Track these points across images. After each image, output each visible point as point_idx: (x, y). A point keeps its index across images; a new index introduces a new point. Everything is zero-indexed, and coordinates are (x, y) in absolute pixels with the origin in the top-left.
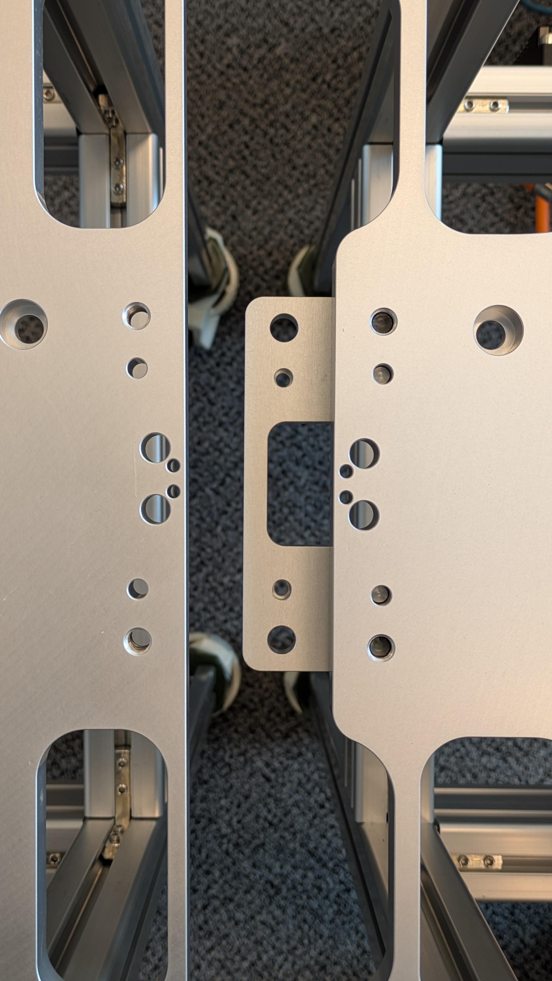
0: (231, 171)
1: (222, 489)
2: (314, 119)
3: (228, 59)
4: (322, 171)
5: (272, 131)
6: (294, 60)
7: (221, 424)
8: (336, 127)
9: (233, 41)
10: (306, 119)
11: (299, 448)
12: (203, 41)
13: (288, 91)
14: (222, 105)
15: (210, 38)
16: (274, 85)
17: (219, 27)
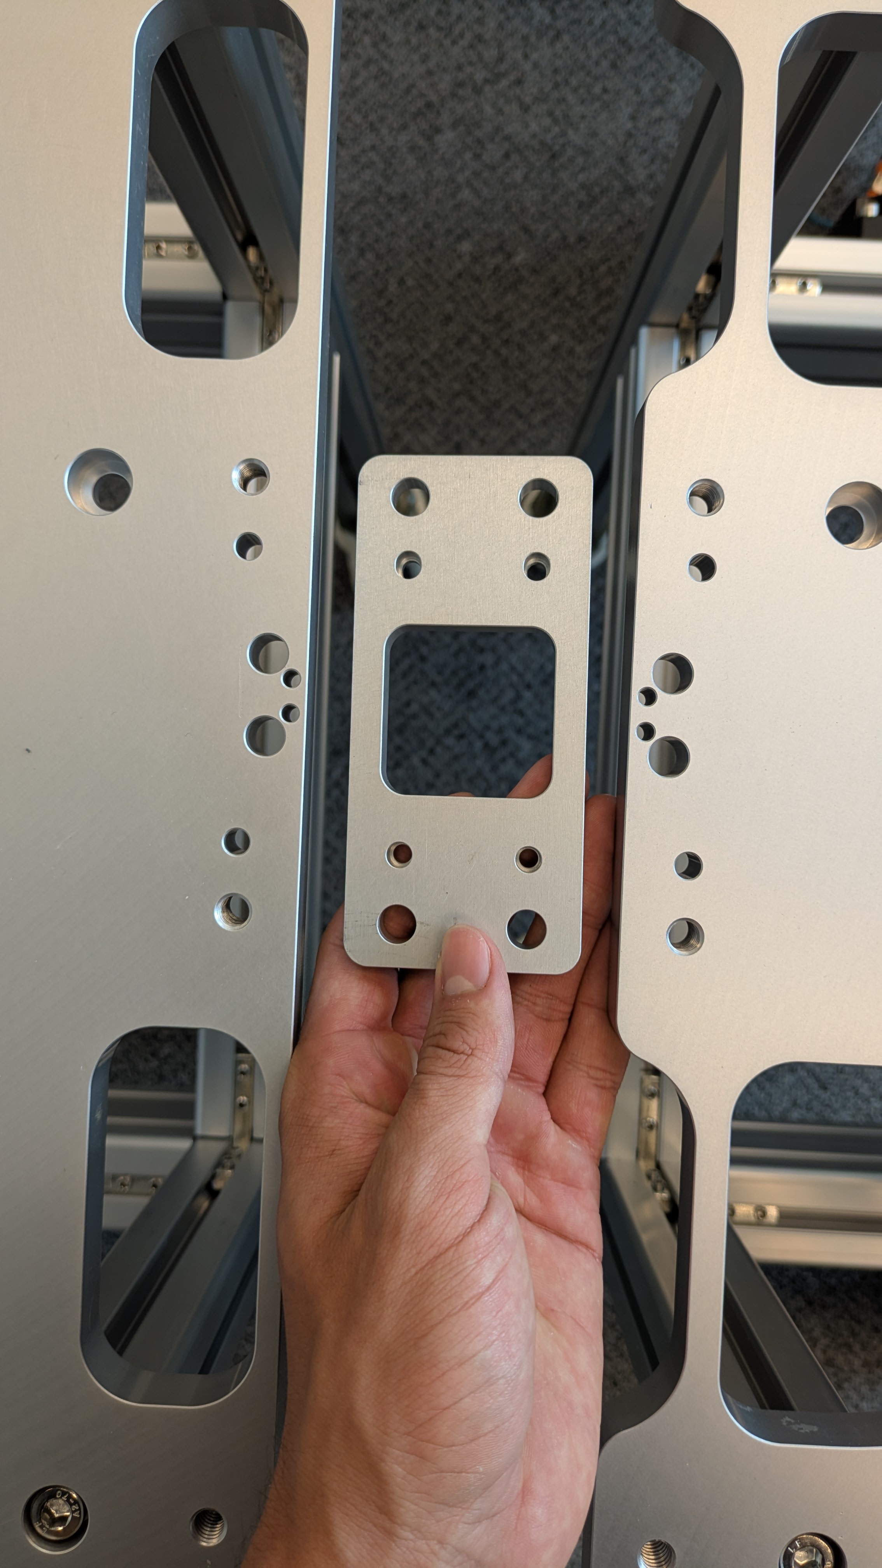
0: (457, 395)
1: (432, 760)
2: (554, 339)
3: (459, 266)
4: (560, 401)
5: (504, 351)
6: (534, 271)
7: (433, 684)
8: (579, 349)
9: (465, 247)
10: (543, 337)
11: (521, 713)
12: (431, 246)
13: (525, 306)
14: (448, 319)
15: (439, 243)
16: (510, 298)
17: (449, 231)
